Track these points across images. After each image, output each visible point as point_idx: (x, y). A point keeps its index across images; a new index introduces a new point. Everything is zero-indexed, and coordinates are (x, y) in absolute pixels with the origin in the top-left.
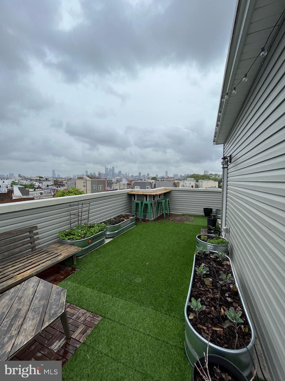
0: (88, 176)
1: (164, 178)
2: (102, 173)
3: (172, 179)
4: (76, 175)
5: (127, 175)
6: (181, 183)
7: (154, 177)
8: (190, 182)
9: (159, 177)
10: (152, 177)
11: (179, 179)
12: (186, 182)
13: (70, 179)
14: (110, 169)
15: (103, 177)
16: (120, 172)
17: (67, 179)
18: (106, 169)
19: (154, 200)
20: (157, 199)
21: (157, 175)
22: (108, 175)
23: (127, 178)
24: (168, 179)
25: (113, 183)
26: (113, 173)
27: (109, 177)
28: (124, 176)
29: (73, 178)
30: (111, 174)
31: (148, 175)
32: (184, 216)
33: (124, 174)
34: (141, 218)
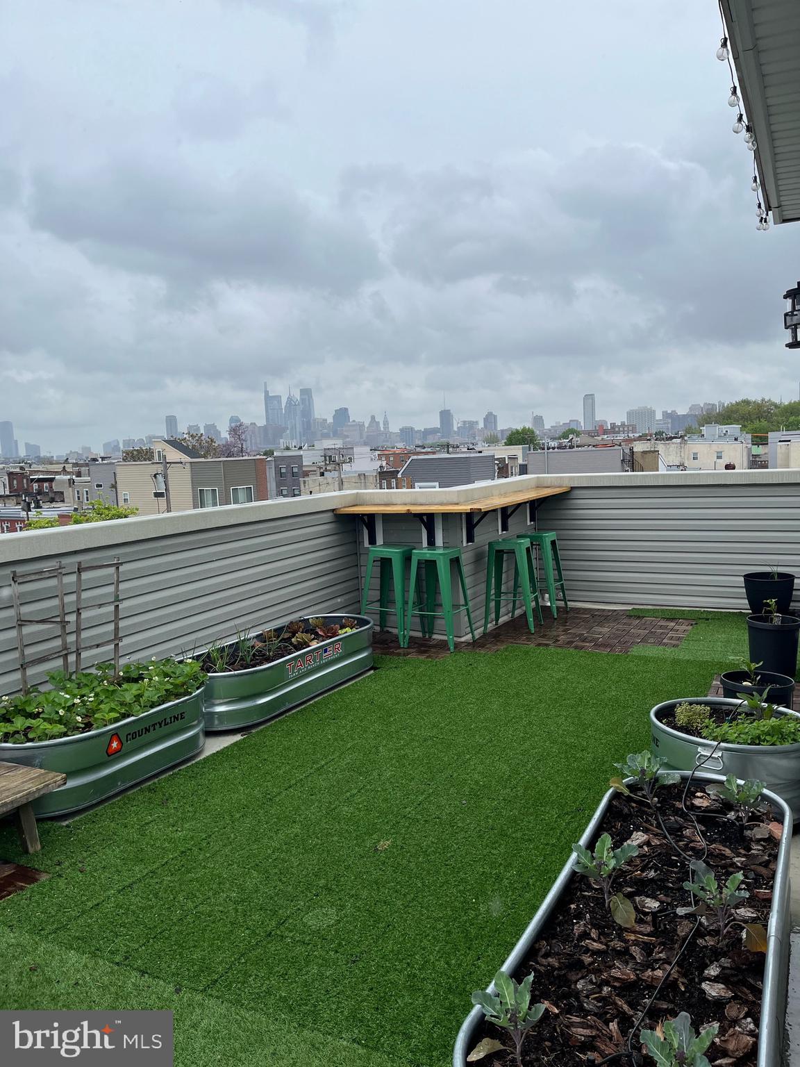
0: (175, 444)
1: (578, 434)
2: (246, 421)
3: (621, 437)
4: (118, 442)
5: (382, 426)
6: (668, 454)
7: (519, 427)
8: (716, 447)
9: (547, 426)
10: (510, 432)
11: (660, 436)
12: (695, 446)
13: (87, 465)
14: (290, 399)
15: (253, 448)
16: (342, 414)
17: (76, 465)
18: (269, 399)
19: (473, 541)
20: (488, 534)
21: (538, 420)
22: (279, 432)
23: (380, 444)
24: (600, 438)
25: (306, 474)
26: (308, 422)
27: (285, 445)
28: (365, 435)
29: (103, 458)
30: (299, 428)
31: (490, 419)
32: (639, 617)
33: (361, 426)
34: (404, 637)
